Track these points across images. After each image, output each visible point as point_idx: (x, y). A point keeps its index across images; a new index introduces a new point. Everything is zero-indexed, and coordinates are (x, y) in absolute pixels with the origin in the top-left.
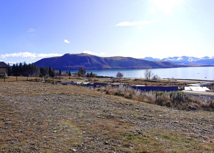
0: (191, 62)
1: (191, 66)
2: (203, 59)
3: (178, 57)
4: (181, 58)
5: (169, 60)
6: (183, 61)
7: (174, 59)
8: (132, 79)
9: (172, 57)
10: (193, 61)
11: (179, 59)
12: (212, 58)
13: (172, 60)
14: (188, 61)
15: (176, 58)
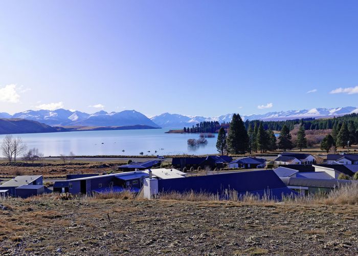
5: (30, 115)
6: (59, 118)
10: (78, 119)
12: (112, 114)
13: (36, 116)
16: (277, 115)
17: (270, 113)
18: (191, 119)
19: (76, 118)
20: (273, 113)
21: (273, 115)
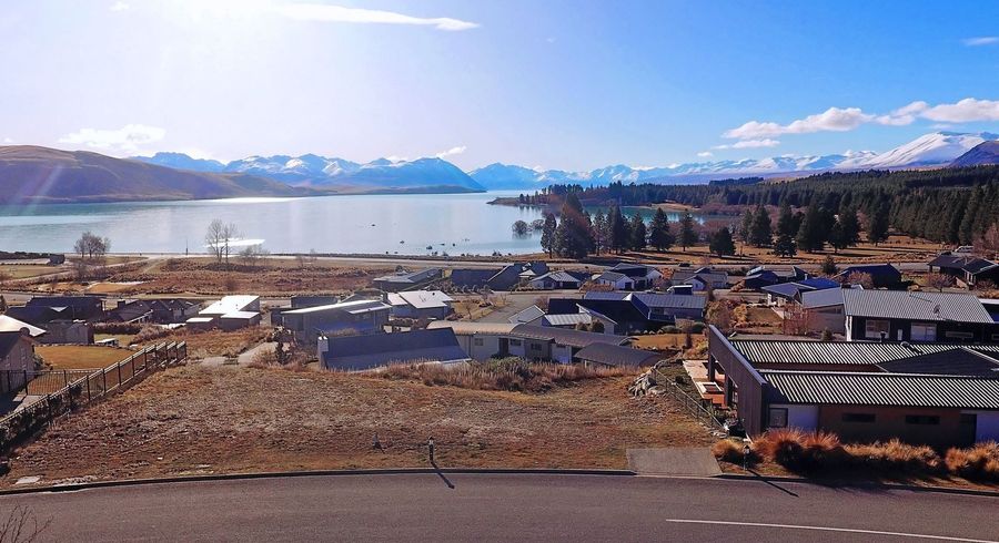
0: (333, 177)
1: (335, 193)
2: (373, 167)
3: (290, 158)
4: (301, 162)
5: (256, 165)
6: (307, 171)
7: (274, 164)
8: (152, 258)
9: (266, 156)
10: (341, 174)
11: (291, 164)
12: (401, 165)
13: (267, 167)
14: (324, 174)
15: (284, 159)
16: (698, 169)
17: (686, 165)
18: (539, 175)
19: (337, 170)
20: (691, 165)
21: (690, 170)
